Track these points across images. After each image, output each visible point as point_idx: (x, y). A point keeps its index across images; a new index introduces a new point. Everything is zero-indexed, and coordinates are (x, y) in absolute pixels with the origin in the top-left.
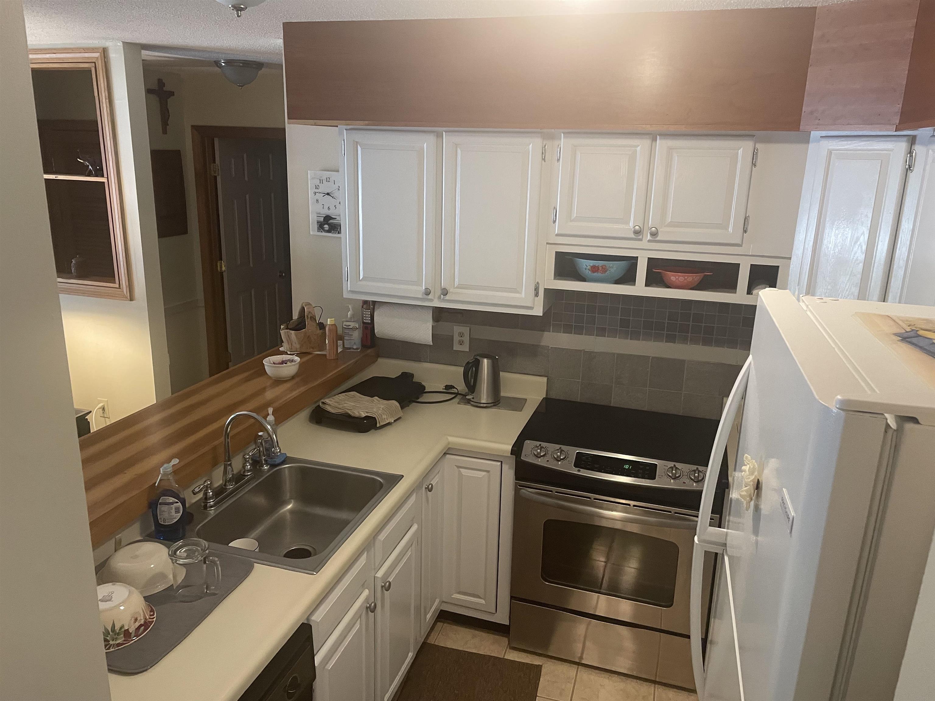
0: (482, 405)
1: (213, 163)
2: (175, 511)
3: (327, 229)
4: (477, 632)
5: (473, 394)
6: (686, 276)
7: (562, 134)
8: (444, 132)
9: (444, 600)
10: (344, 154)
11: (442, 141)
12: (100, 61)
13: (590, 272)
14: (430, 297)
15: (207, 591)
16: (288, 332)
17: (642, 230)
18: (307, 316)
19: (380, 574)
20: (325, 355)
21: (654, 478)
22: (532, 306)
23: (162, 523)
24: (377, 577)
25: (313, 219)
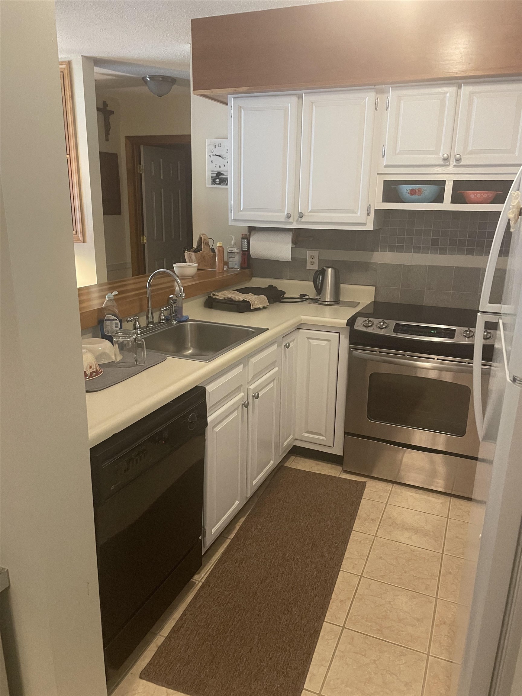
0: (326, 303)
1: (140, 164)
2: (115, 326)
3: (218, 182)
4: (320, 463)
5: (320, 295)
6: (482, 193)
7: (391, 88)
8: (303, 94)
9: (297, 438)
10: (232, 117)
11: (302, 101)
12: (66, 71)
13: (409, 195)
14: (291, 220)
15: (136, 363)
16: (189, 254)
17: (449, 158)
18: (203, 242)
19: (252, 387)
20: (216, 271)
21: (453, 338)
22: (365, 222)
23: (107, 334)
24: (250, 388)
25: (209, 176)
